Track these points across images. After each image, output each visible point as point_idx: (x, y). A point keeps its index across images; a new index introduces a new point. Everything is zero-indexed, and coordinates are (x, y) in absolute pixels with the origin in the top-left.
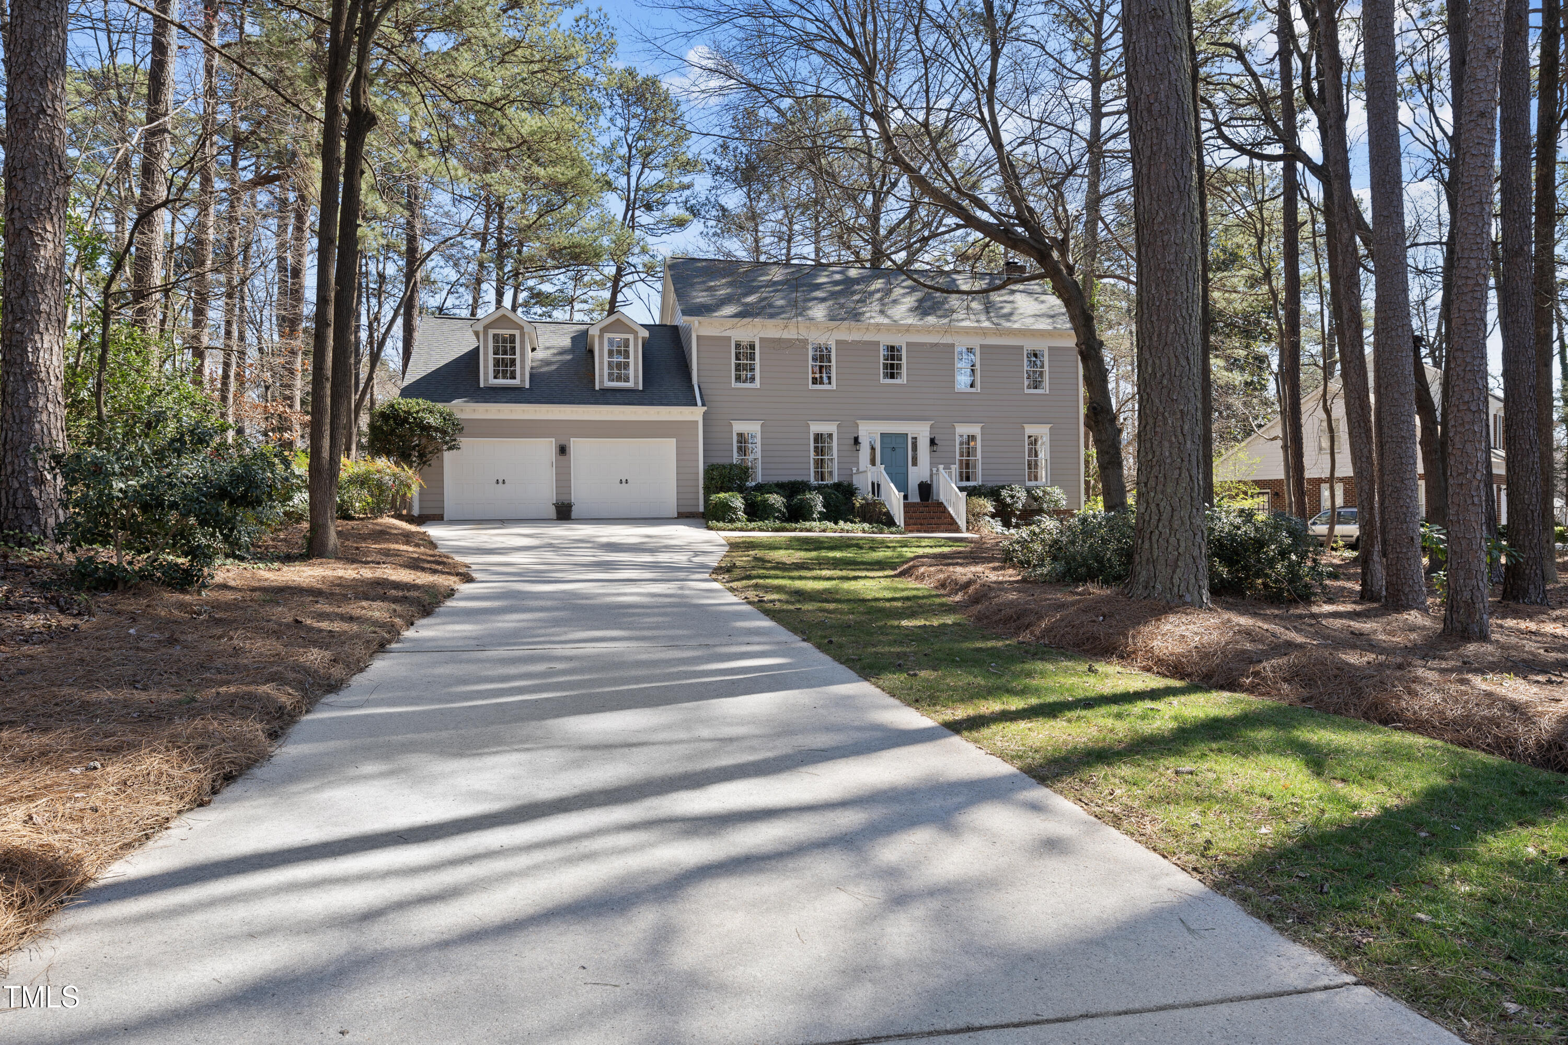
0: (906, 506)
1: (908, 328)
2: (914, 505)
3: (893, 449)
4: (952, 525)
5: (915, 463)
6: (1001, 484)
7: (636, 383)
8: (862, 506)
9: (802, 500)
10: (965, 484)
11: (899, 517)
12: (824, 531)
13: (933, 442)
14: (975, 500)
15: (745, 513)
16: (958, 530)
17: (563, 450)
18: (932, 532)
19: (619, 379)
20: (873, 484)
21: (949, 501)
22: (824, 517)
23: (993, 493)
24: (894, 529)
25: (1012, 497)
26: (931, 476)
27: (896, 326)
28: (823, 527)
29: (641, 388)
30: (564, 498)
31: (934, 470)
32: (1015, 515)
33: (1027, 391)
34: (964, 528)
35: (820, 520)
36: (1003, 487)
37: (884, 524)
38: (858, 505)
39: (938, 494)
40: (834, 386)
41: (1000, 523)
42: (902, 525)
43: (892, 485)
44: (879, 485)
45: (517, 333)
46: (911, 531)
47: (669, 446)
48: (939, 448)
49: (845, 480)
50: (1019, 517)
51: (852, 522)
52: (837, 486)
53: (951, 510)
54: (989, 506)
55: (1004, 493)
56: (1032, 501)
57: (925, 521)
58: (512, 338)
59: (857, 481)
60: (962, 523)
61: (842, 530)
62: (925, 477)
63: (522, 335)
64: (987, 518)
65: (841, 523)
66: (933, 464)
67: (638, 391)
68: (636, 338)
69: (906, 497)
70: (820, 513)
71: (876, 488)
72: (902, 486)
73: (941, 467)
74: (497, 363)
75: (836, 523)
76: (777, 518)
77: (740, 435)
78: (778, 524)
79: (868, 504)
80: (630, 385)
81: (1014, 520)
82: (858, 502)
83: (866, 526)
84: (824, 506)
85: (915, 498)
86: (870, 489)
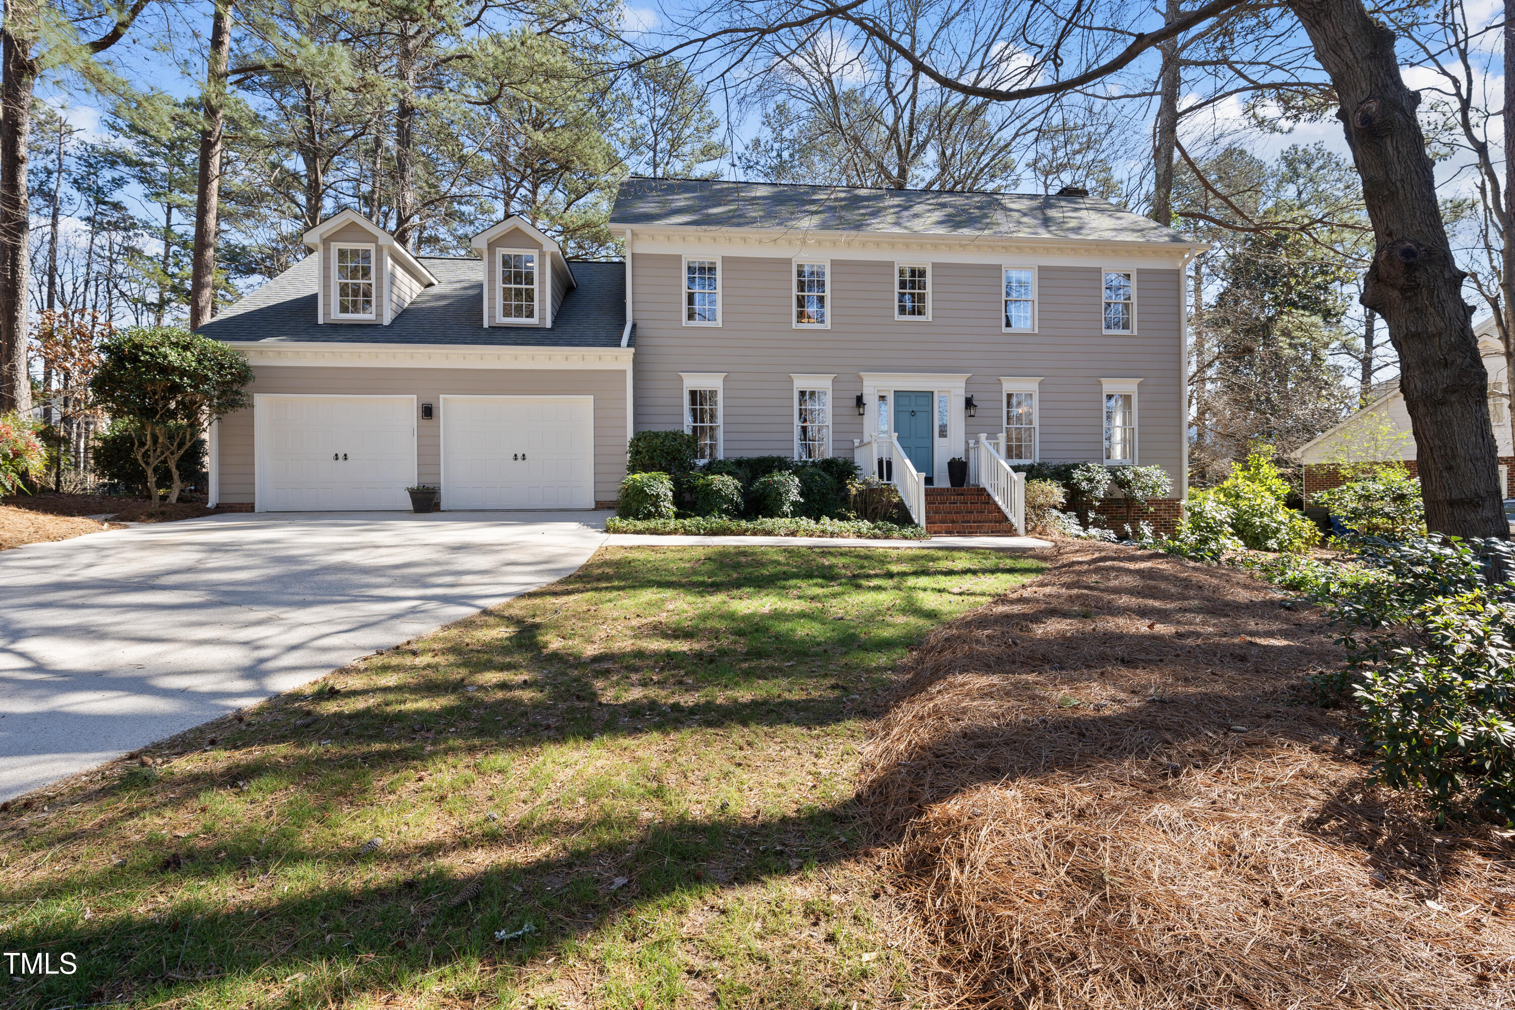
0: (928, 493)
1: (936, 243)
2: (942, 491)
3: (913, 413)
4: (1003, 526)
5: (943, 434)
6: (1070, 462)
7: (542, 318)
8: (861, 493)
9: (767, 485)
10: (1016, 462)
11: (918, 511)
12: (793, 534)
13: (969, 403)
14: (1037, 485)
15: (674, 503)
16: (1010, 531)
17: (428, 412)
18: (971, 533)
19: (519, 312)
20: (880, 462)
21: (996, 487)
22: (799, 511)
23: (1062, 474)
24: (908, 531)
25: (1090, 480)
26: (967, 450)
27: (919, 241)
28: (793, 527)
29: (549, 325)
30: (429, 481)
31: (972, 443)
32: (1092, 508)
33: (1105, 332)
34: (1021, 530)
35: (794, 514)
36: (1075, 466)
37: (891, 520)
38: (854, 491)
39: (978, 476)
40: (828, 325)
41: (1075, 520)
42: (923, 523)
43: (908, 462)
44: (889, 464)
45: (371, 247)
46: (937, 533)
47: (585, 404)
48: (978, 412)
49: (841, 455)
50: (1098, 511)
51: (843, 518)
52: (828, 465)
53: (998, 500)
54: (1056, 493)
55: (1077, 474)
56: (1116, 487)
57: (959, 517)
58: (366, 256)
59: (859, 459)
60: (1017, 520)
61: (823, 533)
62: (958, 452)
63: (379, 250)
64: (1055, 513)
65: (825, 520)
66: (972, 434)
67: (545, 329)
68: (542, 255)
69: (929, 481)
70: (794, 504)
71: (886, 468)
72: (924, 463)
73: (983, 436)
74: (344, 289)
75: (817, 520)
76: (726, 512)
77: (693, 393)
78: (725, 521)
79: (872, 490)
80: (534, 321)
81: (1092, 515)
82: (854, 488)
83: (865, 525)
84: (801, 494)
85: (943, 481)
86: (876, 468)
